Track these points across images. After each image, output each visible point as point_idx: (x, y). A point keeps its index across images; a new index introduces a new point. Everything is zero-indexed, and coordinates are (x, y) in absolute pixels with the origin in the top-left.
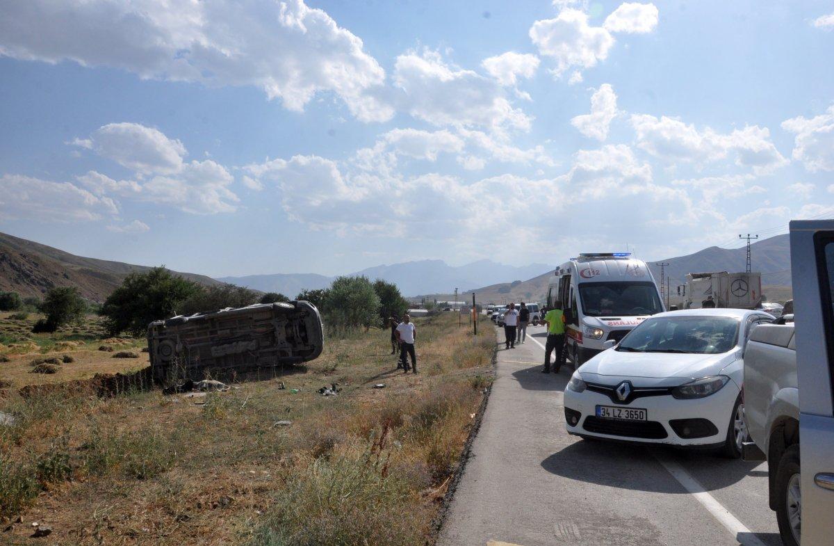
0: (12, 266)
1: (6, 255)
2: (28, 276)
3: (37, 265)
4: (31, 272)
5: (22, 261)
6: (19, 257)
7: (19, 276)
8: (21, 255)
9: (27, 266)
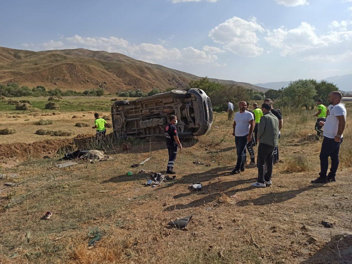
0: (176, 81)
1: (174, 77)
2: (181, 85)
3: (184, 81)
4: (182, 83)
5: (179, 79)
6: (178, 78)
7: (178, 85)
8: (179, 77)
9: (181, 81)
